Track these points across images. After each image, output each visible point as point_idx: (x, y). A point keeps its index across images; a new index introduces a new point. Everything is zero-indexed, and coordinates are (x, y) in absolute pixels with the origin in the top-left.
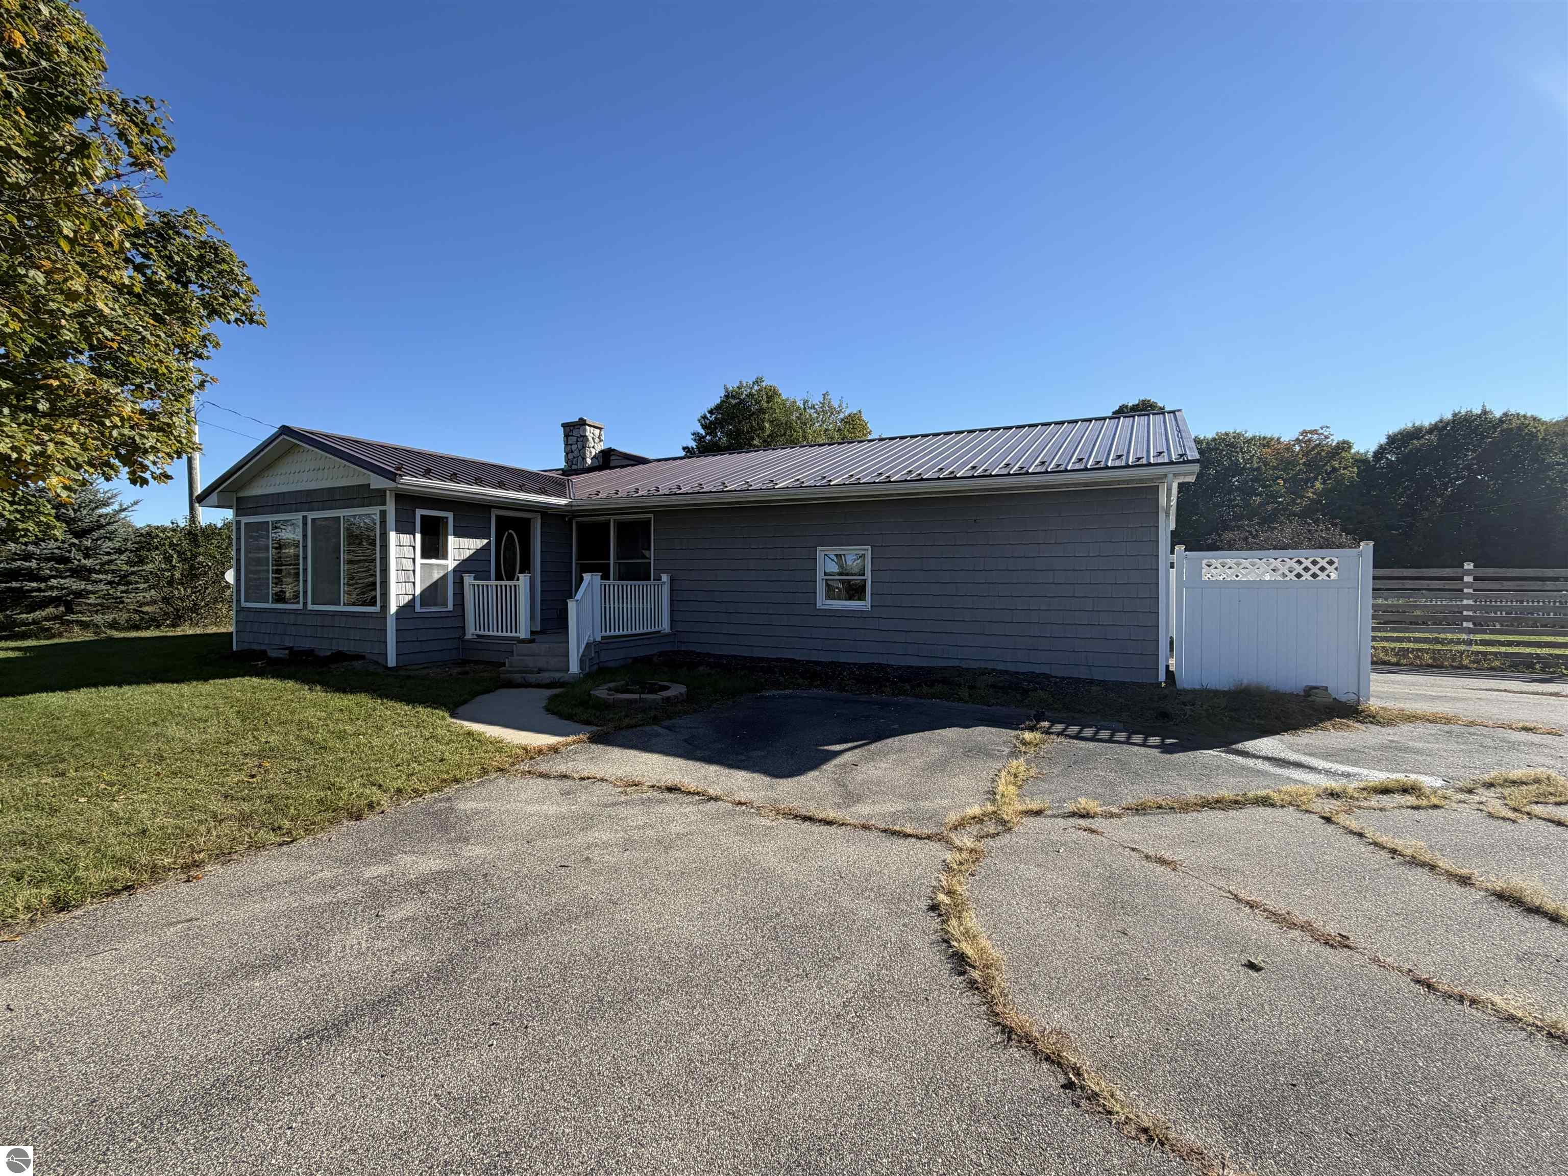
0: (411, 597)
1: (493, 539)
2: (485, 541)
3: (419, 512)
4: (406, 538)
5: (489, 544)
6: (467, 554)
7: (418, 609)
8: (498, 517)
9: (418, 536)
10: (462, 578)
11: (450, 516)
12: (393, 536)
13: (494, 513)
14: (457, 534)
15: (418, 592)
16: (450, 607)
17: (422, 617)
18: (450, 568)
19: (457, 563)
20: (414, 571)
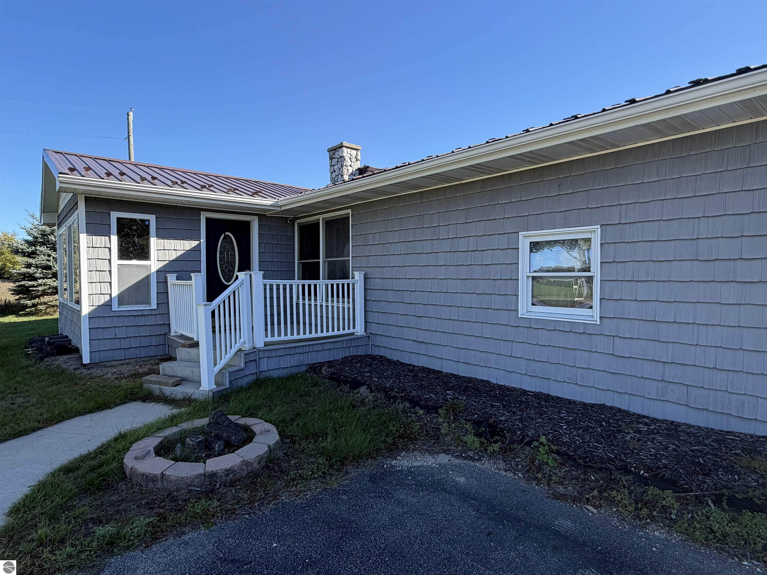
0: (107, 298)
1: (203, 240)
2: (196, 243)
3: (115, 215)
4: (100, 240)
5: (199, 245)
6: (174, 256)
7: (115, 307)
8: (208, 220)
9: (114, 239)
10: (166, 278)
11: (152, 218)
12: (83, 237)
13: (204, 216)
14: (159, 236)
15: (115, 293)
16: (154, 306)
17: (120, 316)
18: (154, 269)
19: (162, 264)
20: (110, 271)
